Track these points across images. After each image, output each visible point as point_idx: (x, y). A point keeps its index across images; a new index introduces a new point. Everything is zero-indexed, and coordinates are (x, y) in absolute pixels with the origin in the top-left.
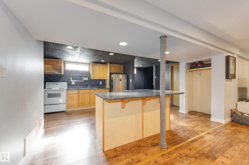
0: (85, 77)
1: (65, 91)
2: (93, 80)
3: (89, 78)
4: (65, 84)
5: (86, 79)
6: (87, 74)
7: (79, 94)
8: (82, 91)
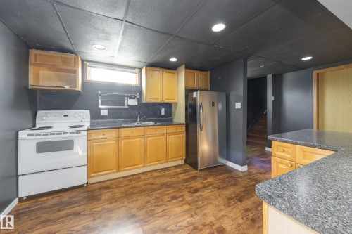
0: (131, 97)
1: (86, 133)
2: (148, 105)
3: (139, 99)
4: (86, 115)
5: (133, 102)
6: (135, 92)
7: (118, 139)
8: (125, 132)
